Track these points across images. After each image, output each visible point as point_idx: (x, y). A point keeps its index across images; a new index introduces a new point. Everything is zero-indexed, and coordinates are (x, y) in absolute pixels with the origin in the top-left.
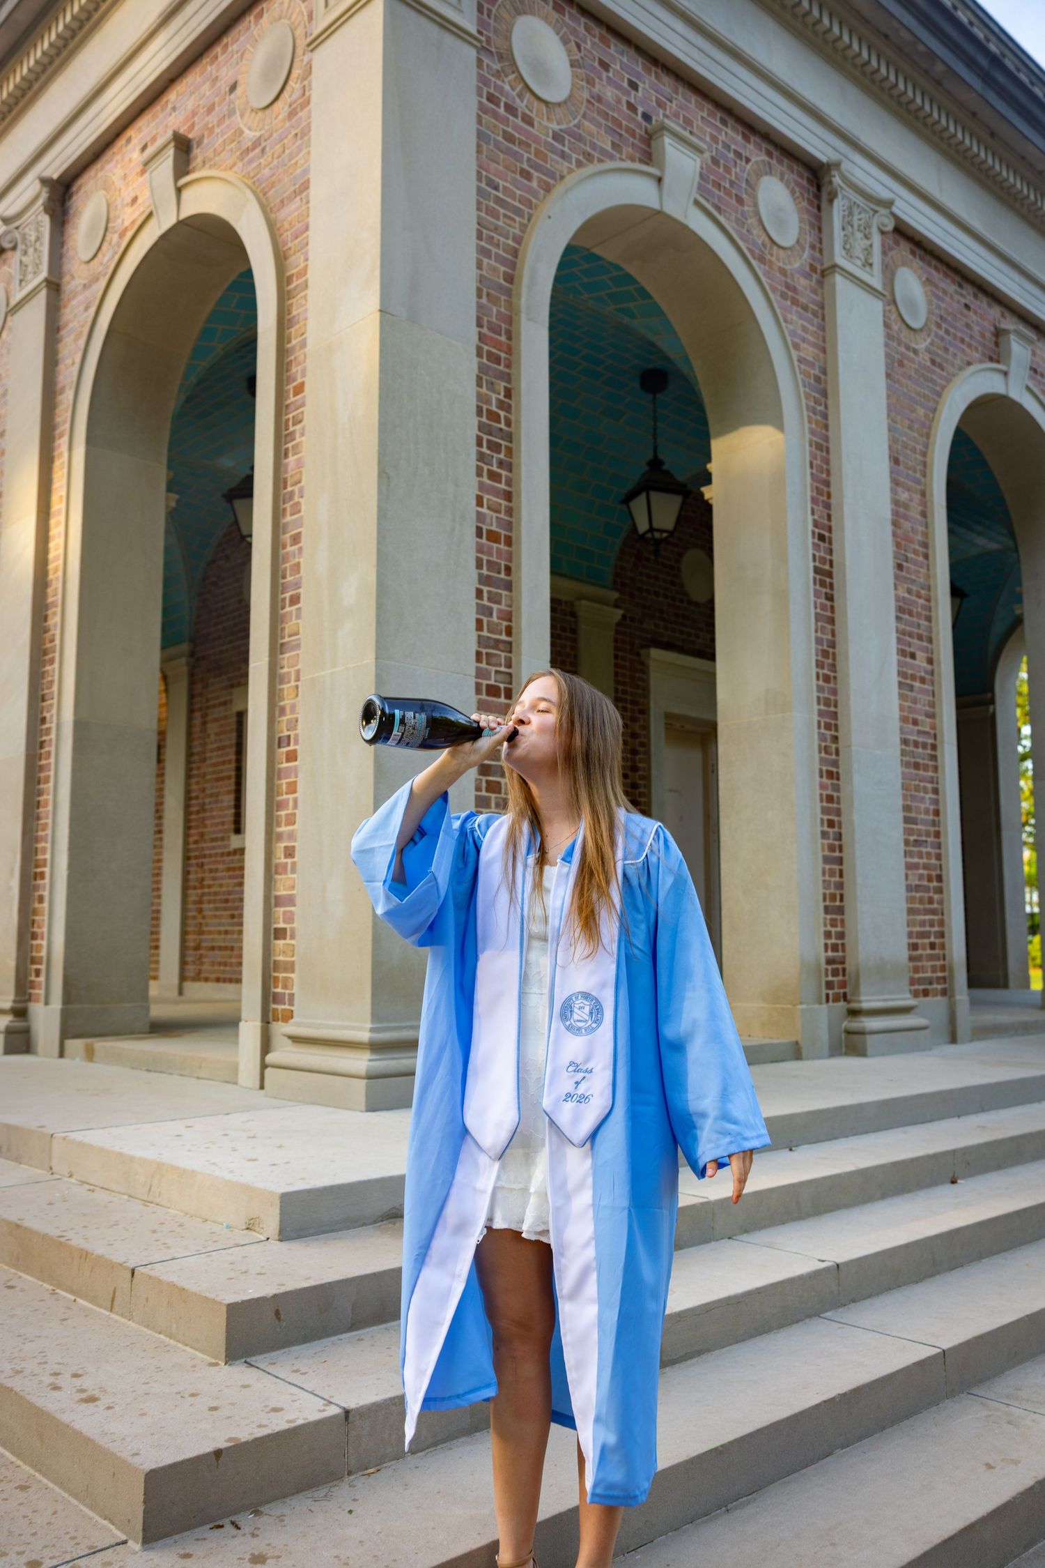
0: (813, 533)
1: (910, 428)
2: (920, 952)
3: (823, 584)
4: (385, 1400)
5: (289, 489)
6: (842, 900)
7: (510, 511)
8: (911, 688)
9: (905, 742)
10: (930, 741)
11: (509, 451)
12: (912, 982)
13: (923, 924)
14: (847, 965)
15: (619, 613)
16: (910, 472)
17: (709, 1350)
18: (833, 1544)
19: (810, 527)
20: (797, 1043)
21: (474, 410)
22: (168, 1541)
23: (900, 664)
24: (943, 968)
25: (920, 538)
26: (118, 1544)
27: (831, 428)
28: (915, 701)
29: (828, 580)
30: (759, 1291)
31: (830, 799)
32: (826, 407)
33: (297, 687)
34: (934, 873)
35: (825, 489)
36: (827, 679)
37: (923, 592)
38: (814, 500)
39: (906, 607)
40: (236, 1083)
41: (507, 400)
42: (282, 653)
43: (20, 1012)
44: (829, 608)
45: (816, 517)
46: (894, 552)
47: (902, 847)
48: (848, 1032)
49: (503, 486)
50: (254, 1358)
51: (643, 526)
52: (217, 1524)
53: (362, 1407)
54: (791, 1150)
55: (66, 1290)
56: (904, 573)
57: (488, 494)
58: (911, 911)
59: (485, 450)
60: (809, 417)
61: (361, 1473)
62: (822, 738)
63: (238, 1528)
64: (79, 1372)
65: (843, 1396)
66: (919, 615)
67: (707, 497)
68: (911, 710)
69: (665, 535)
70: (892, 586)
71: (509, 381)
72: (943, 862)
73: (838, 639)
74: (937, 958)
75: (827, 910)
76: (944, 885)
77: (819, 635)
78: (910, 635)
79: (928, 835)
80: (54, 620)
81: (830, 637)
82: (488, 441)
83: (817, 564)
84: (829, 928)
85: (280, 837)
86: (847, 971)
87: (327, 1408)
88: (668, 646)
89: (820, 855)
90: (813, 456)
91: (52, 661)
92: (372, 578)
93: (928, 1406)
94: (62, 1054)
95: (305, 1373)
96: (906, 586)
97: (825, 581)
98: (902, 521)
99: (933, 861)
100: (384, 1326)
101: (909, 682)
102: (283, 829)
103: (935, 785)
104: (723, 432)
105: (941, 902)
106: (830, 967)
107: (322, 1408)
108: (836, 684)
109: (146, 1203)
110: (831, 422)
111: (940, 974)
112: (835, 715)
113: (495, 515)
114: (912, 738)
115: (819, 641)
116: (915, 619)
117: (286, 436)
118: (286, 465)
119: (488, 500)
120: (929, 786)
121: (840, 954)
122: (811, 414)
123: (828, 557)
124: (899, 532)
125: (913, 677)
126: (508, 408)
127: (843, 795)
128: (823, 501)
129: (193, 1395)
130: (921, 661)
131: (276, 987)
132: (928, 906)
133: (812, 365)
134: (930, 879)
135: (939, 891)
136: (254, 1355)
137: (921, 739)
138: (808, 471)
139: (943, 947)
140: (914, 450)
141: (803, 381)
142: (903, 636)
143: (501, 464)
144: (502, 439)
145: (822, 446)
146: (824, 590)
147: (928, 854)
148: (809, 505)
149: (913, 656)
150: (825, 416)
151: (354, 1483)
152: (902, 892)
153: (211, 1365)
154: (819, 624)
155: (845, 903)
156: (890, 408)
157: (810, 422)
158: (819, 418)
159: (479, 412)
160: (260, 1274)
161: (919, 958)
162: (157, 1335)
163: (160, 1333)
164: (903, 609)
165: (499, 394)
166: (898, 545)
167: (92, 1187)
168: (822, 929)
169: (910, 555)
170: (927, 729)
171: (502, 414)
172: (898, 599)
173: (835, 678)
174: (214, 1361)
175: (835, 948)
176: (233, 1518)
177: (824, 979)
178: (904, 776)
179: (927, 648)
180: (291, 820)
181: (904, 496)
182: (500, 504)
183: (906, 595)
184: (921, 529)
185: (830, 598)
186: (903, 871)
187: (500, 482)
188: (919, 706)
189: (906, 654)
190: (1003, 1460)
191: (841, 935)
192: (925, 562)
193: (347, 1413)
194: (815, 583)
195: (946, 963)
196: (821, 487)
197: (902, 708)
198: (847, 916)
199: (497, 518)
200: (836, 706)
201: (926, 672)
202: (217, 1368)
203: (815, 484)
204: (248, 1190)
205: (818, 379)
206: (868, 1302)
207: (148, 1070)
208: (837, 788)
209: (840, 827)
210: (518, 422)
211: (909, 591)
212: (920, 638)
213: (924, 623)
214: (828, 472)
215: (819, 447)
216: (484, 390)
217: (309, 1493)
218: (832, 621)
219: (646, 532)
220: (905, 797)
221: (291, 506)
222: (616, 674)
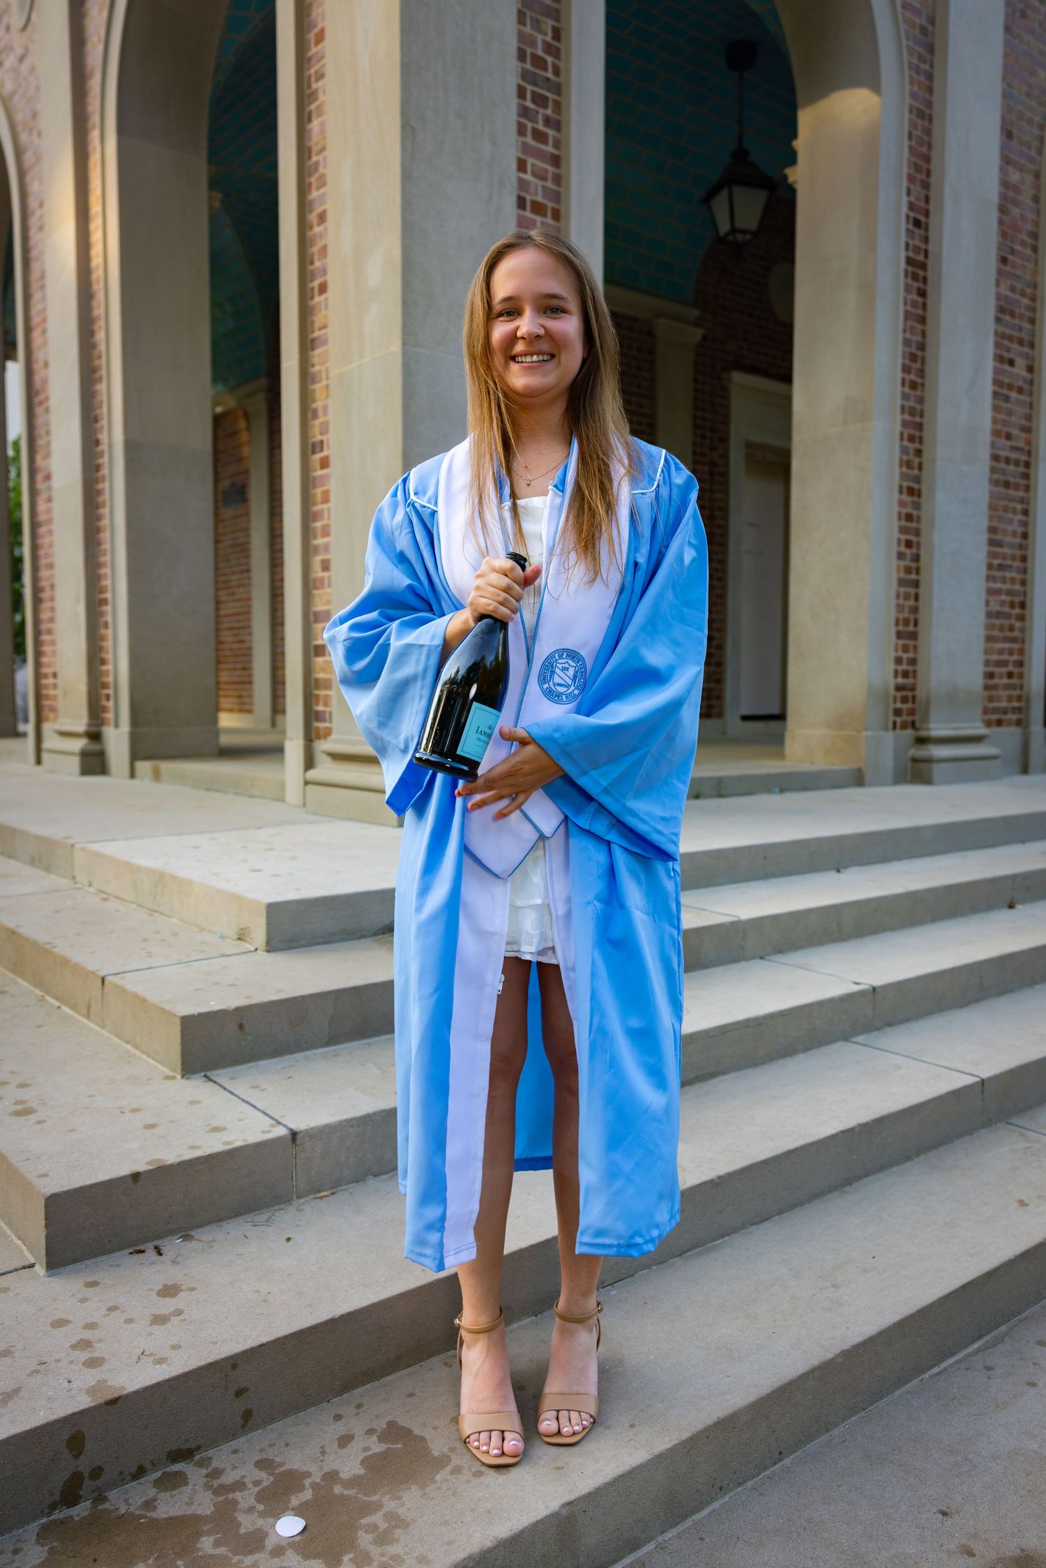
0: (908, 217)
1: (1028, 95)
2: (996, 681)
3: (915, 277)
4: (341, 1122)
5: (314, 159)
6: (916, 624)
7: (558, 179)
8: (1007, 399)
9: (995, 458)
10: (1023, 458)
11: (558, 106)
12: (986, 711)
13: (1001, 652)
14: (918, 693)
15: (699, 333)
16: (1024, 149)
17: (723, 1073)
18: (835, 1286)
19: (904, 209)
20: (860, 770)
21: (514, 53)
22: (78, 1266)
23: (996, 371)
24: (1019, 698)
25: (1029, 227)
26: (24, 1268)
27: (936, 91)
28: (1010, 413)
29: (921, 273)
30: (783, 1014)
31: (909, 517)
32: (932, 66)
33: (327, 386)
34: (1017, 600)
35: (925, 165)
36: (913, 386)
37: (1028, 290)
38: (911, 179)
39: (1008, 307)
40: (283, 801)
41: (555, 43)
42: (313, 349)
43: (95, 736)
44: (920, 305)
45: (912, 199)
46: (999, 242)
47: (984, 571)
48: (915, 760)
49: (549, 148)
50: (215, 1072)
51: (724, 226)
52: (138, 1248)
53: (312, 1129)
54: (838, 871)
55: (52, 996)
56: (1008, 268)
57: (533, 157)
58: (989, 639)
59: (529, 104)
60: (911, 77)
61: (312, 1196)
62: (904, 451)
63: (160, 1254)
64: (28, 1082)
65: (865, 1126)
66: (1021, 317)
67: (791, 180)
68: (1005, 423)
69: (748, 237)
70: (993, 282)
71: (558, 19)
72: (1028, 589)
73: (929, 341)
74: (1013, 687)
75: (899, 635)
76: (1027, 612)
77: (908, 335)
78: (1010, 338)
79: (1013, 558)
80: (100, 336)
81: (919, 338)
82: (533, 93)
83: (911, 254)
84: (900, 654)
85: (316, 550)
86: (918, 699)
87: (272, 1129)
88: (752, 369)
89: (895, 577)
90: (913, 125)
91: (100, 380)
92: (397, 252)
93: (961, 1135)
94: (133, 775)
95: (264, 1090)
96: (1009, 283)
97: (918, 274)
98: (1010, 206)
99: (1017, 587)
100: (366, 1041)
101: (1005, 391)
102: (319, 541)
103: (1025, 506)
104: (811, 101)
105: (1022, 630)
106: (899, 694)
107: (268, 1129)
108: (923, 391)
109: (152, 912)
110: (936, 84)
111: (1016, 704)
112: (920, 427)
113: (540, 183)
114: (1004, 454)
115: (907, 343)
116: (1017, 322)
117: (310, 95)
118: (310, 131)
119: (533, 165)
120: (1019, 507)
121: (910, 681)
122: (914, 75)
123: (923, 246)
124: (1006, 219)
125: (1010, 387)
126: (556, 53)
127: (924, 514)
128: (922, 181)
129: (134, 1111)
130: (1020, 370)
131: (318, 705)
132: (1008, 634)
133: (917, 12)
134: (1012, 605)
135: (1022, 618)
136: (215, 1068)
137: (1014, 455)
138: (906, 142)
139: (1021, 676)
140: (1030, 122)
141: (907, 33)
142: (1001, 339)
143: (547, 121)
144: (549, 90)
145: (923, 113)
146: (916, 285)
147: (1013, 580)
148: (905, 183)
149: (1011, 363)
150: (930, 77)
151: (303, 1207)
152: (981, 618)
153: (168, 1078)
154: (909, 323)
155: (920, 628)
156: (1007, 70)
157: (911, 83)
158: (922, 78)
159: (522, 56)
160: (232, 985)
161: (995, 687)
162: (125, 1045)
163: (128, 1043)
164: (1004, 309)
165: (546, 34)
166: (1004, 234)
167: (105, 896)
168: (893, 654)
169: (1017, 247)
170: (1021, 444)
171: (549, 59)
172: (999, 297)
173: (923, 385)
174: (172, 1074)
175: (905, 674)
176: (157, 1243)
177: (892, 706)
178: (992, 496)
179: (1028, 354)
180: (326, 532)
181: (1015, 177)
182: (546, 171)
183: (1009, 293)
184: (1031, 216)
185: (922, 293)
186: (983, 595)
187: (546, 143)
188: (1013, 419)
189: (1002, 359)
190: (1038, 1197)
191: (913, 662)
192: (1033, 255)
193: (294, 1135)
194: (906, 276)
195: (1024, 693)
196: (920, 162)
197: (994, 421)
198: (921, 642)
199: (544, 187)
200: (921, 416)
201: (1025, 381)
202: (171, 1082)
203: (913, 159)
204: (237, 899)
205: (924, 31)
206: (904, 1027)
207: (207, 790)
208: (917, 506)
209: (918, 548)
210: (568, 70)
211: (1013, 289)
212: (1021, 342)
213: (1026, 325)
214: (929, 146)
215: (921, 114)
216: (528, 29)
217: (249, 1217)
218: (922, 320)
219: (727, 235)
220: (991, 518)
221: (317, 179)
222: (695, 399)
